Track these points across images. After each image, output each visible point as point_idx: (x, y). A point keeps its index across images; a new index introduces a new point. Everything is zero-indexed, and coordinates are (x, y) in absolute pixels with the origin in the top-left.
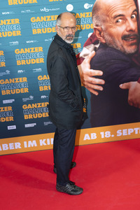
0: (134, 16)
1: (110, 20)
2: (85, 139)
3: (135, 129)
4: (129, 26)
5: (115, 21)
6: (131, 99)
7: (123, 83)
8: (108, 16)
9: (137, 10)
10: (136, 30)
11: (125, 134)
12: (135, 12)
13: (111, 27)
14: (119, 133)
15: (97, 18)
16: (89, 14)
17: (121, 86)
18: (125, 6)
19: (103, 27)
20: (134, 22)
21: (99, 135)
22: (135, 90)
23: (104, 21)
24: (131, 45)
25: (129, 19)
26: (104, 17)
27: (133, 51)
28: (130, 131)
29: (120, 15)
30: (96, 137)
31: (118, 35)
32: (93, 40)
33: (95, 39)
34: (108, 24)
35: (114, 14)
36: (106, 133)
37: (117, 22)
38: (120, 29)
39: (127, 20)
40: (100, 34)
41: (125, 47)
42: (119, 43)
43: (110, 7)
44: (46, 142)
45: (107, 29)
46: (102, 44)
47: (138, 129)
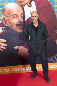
1: (11, 16)
4: (20, 20)
5: (13, 17)
6: (20, 54)
7: (16, 46)
8: (10, 14)
9: (24, 13)
10: (23, 22)
11: (16, 70)
12: (23, 14)
13: (11, 19)
14: (13, 70)
15: (4, 14)
16: (0, 13)
18: (18, 11)
19: (7, 19)
20: (22, 18)
22: (22, 50)
23: (8, 17)
24: (20, 29)
26: (8, 15)
27: (21, 32)
28: (19, 69)
30: (1, 71)
31: (14, 24)
34: (10, 18)
35: (12, 14)
36: (7, 70)
37: (14, 17)
38: (15, 21)
39: (18, 17)
40: (5, 22)
41: (17, 30)
42: (15, 27)
45: (9, 20)
46: (6, 27)
47: (22, 68)
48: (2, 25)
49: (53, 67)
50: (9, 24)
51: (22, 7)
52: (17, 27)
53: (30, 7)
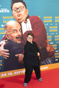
0: (20, 30)
2: (2, 76)
4: (19, 34)
5: (13, 31)
8: (11, 30)
9: (21, 28)
10: (21, 35)
13: (12, 34)
14: (15, 73)
15: (6, 30)
16: (3, 29)
17: (16, 55)
18: (17, 26)
19: (9, 34)
20: (20, 32)
21: (7, 74)
22: (21, 57)
23: (9, 32)
24: (19, 40)
25: (18, 31)
26: (9, 30)
28: (20, 72)
29: (15, 30)
30: (6, 75)
31: (14, 37)
32: (5, 38)
33: (6, 38)
34: (11, 33)
35: (13, 29)
36: (10, 73)
37: (14, 32)
38: (15, 35)
40: (8, 36)
41: (17, 41)
42: (15, 40)
43: (11, 26)
45: (10, 34)
46: (8, 40)
47: (22, 71)
48: (5, 39)
49: (45, 69)
50: (10, 37)
51: (20, 23)
53: (26, 23)
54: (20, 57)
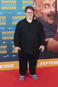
0: (54, 5)
1: (42, 6)
3: (49, 62)
4: (51, 10)
5: (45, 6)
6: (49, 47)
8: (41, 4)
10: (55, 12)
11: (44, 64)
12: (55, 3)
13: (42, 9)
14: (41, 64)
15: (36, 4)
16: (32, 2)
19: (38, 9)
20: (54, 8)
22: (51, 42)
23: (39, 6)
24: (52, 19)
25: (52, 6)
26: (40, 4)
27: (52, 23)
28: (47, 63)
29: (47, 4)
34: (41, 8)
35: (44, 3)
37: (46, 7)
38: (47, 11)
39: (50, 6)
40: (37, 12)
41: (48, 20)
42: (46, 18)
44: (3, 66)
45: (40, 10)
46: (37, 17)
47: (51, 62)
52: (49, 18)
54: (49, 42)
